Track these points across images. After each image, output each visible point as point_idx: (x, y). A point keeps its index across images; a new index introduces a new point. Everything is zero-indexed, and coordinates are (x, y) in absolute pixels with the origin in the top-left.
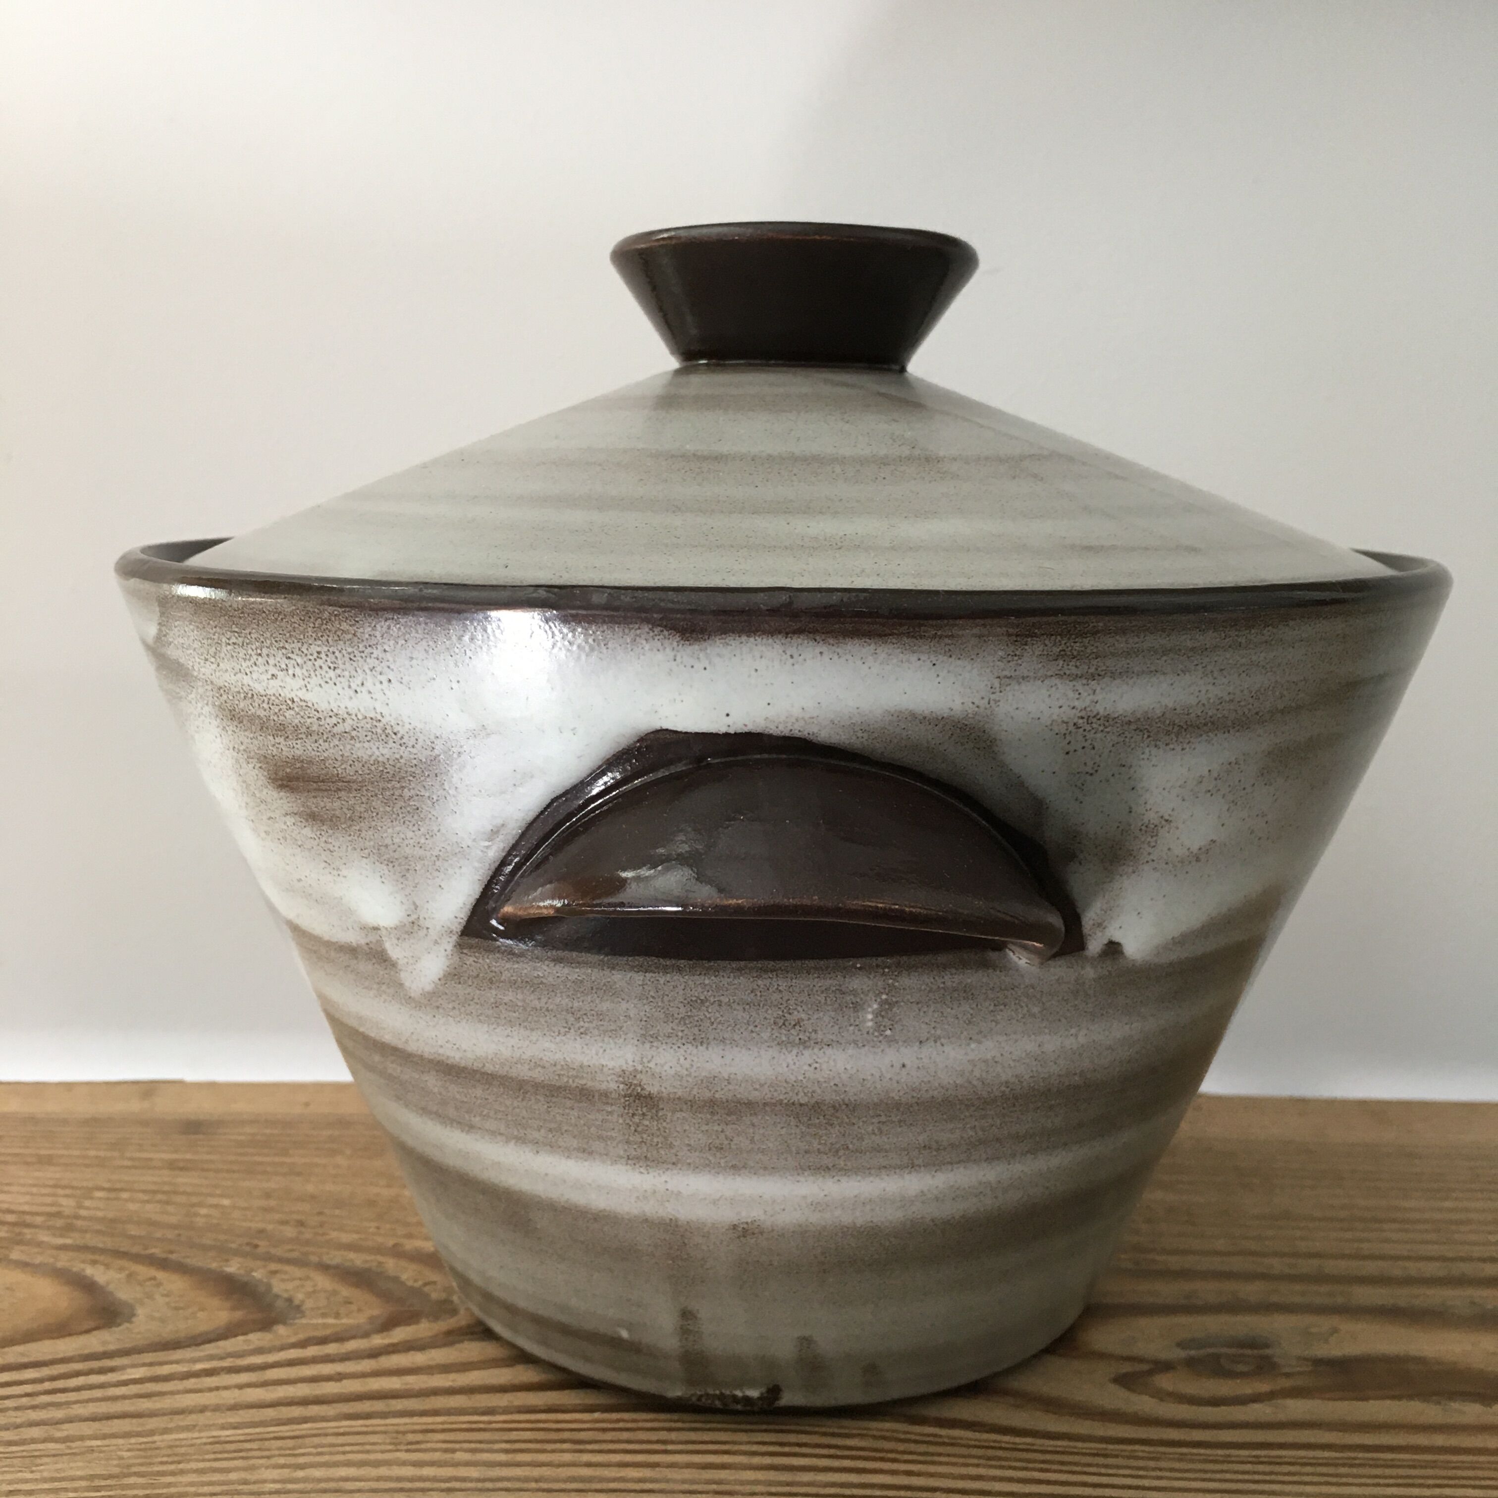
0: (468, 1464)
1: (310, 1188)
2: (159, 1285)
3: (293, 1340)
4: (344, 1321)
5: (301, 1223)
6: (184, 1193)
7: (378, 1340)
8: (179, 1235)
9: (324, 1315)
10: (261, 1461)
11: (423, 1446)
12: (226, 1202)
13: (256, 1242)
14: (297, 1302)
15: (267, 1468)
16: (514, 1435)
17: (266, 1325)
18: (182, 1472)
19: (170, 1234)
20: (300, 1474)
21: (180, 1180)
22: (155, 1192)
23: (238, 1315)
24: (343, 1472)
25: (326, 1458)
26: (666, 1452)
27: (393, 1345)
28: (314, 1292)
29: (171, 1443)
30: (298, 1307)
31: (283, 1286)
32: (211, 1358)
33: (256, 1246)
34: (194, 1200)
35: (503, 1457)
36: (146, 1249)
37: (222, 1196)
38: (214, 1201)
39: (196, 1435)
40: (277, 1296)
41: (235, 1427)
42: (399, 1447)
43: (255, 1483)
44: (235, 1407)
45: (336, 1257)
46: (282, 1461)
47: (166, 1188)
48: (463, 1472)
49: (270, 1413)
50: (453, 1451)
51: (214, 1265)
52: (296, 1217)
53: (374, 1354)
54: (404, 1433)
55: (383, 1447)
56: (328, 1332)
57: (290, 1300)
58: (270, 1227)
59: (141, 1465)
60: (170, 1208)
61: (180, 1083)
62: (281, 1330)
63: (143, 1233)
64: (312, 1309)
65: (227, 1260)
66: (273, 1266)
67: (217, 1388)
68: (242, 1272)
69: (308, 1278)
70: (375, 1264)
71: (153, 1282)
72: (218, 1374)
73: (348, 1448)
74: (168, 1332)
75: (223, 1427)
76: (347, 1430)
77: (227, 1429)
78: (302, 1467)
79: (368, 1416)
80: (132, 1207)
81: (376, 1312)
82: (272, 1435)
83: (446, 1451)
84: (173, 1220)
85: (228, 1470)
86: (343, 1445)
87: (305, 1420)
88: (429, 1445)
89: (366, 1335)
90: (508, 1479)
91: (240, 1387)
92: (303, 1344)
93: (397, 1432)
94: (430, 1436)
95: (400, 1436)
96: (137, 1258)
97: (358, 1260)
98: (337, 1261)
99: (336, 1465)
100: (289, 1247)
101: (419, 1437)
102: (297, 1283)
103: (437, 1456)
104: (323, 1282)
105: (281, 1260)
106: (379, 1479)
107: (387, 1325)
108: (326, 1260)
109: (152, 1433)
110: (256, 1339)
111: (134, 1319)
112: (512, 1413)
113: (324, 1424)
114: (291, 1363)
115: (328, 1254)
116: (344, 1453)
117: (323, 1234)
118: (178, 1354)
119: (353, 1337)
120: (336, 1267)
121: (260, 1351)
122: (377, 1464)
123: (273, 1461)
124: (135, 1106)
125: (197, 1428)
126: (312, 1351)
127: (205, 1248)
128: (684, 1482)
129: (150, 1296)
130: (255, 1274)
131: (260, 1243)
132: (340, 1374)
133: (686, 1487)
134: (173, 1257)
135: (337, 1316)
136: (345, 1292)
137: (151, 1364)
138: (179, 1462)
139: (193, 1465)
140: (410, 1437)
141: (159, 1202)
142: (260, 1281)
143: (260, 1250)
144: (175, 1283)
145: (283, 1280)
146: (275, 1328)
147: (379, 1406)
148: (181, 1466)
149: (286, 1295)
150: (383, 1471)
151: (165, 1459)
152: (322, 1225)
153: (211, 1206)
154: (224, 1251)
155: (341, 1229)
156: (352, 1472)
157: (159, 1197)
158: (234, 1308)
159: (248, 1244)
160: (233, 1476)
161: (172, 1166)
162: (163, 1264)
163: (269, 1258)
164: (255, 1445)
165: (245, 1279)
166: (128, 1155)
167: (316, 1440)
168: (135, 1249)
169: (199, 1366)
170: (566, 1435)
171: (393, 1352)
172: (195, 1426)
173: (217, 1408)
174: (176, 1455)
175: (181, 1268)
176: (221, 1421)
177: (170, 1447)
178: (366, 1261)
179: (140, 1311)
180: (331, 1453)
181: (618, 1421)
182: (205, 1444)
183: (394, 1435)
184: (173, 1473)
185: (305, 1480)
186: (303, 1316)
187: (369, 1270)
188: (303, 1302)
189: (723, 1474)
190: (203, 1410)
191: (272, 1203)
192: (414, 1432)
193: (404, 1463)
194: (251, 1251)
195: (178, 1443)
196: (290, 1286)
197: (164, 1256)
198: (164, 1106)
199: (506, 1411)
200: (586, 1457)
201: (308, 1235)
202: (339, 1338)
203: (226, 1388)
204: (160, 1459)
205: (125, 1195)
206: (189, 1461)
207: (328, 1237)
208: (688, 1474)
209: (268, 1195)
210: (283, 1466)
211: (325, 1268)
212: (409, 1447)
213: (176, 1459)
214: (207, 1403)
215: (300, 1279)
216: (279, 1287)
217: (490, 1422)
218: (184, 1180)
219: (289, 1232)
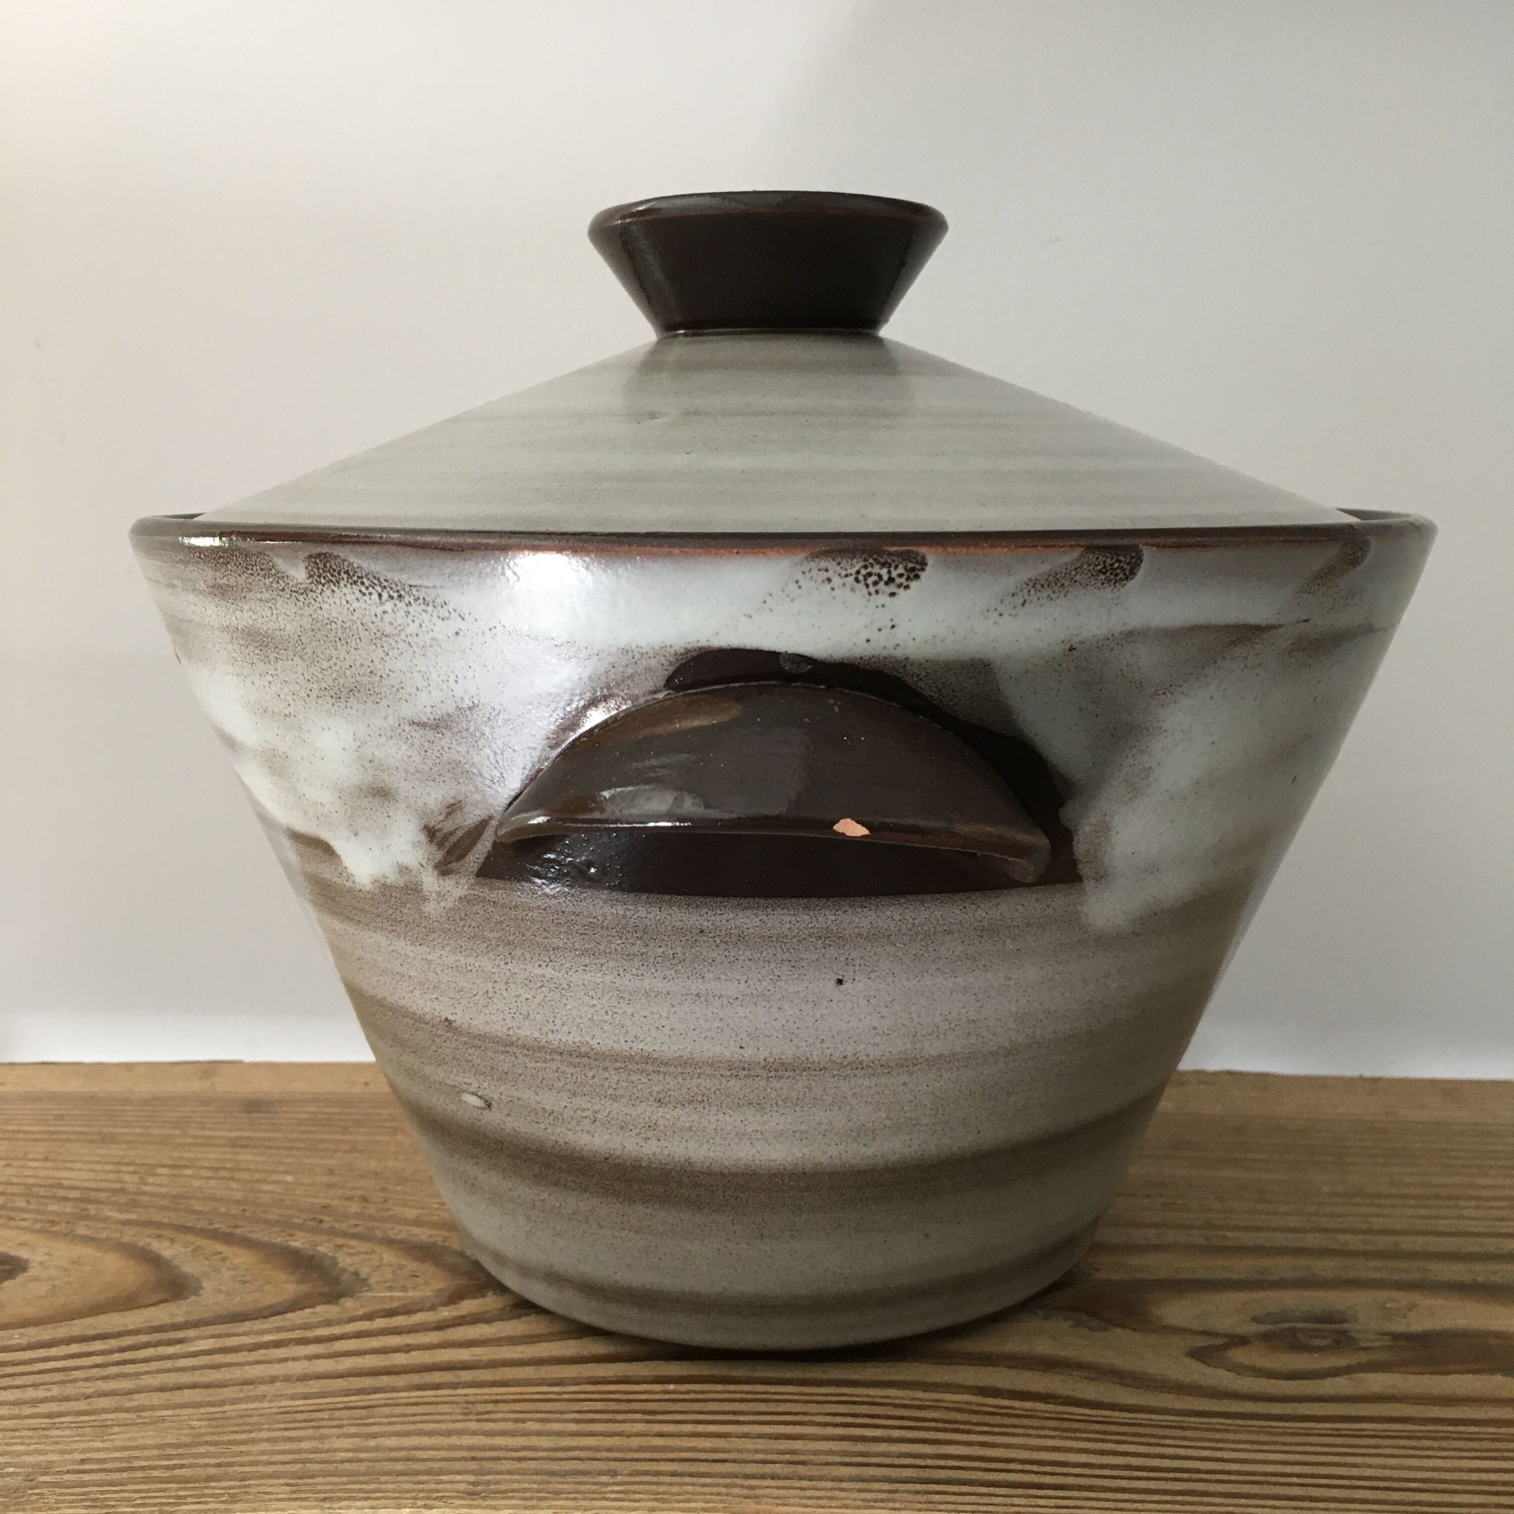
0: (539, 1434)
1: (373, 1165)
2: (224, 1259)
3: (360, 1313)
4: (410, 1294)
5: (365, 1200)
6: (248, 1170)
7: (446, 1313)
8: (244, 1210)
9: (390, 1289)
10: (332, 1431)
11: (494, 1416)
12: (289, 1178)
13: (321, 1217)
14: (363, 1276)
15: (338, 1437)
16: (585, 1406)
17: (333, 1298)
18: (253, 1441)
19: (235, 1210)
20: (372, 1443)
21: (241, 1157)
22: (218, 1169)
23: (305, 1288)
24: (415, 1441)
25: (397, 1428)
26: (738, 1423)
27: (464, 1317)
28: (379, 1266)
29: (241, 1413)
30: (365, 1280)
31: (348, 1260)
32: (279, 1330)
33: (321, 1221)
34: (257, 1176)
35: (573, 1427)
36: (210, 1224)
37: (286, 1172)
38: (279, 1177)
39: (266, 1405)
40: (344, 1270)
41: (306, 1397)
42: (470, 1417)
43: (327, 1451)
44: (304, 1378)
45: (400, 1232)
46: (353, 1430)
47: (229, 1165)
48: (534, 1441)
49: (340, 1384)
50: (524, 1421)
51: (279, 1240)
52: (359, 1193)
53: (441, 1326)
54: (473, 1403)
55: (454, 1417)
56: (395, 1305)
57: (356, 1274)
58: (335, 1203)
59: (212, 1434)
60: (233, 1185)
61: (241, 1063)
62: (348, 1303)
63: (208, 1209)
64: (378, 1283)
65: (292, 1235)
66: (340, 1241)
67: (286, 1360)
68: (307, 1246)
69: (373, 1252)
70: (440, 1239)
71: (219, 1256)
72: (287, 1345)
73: (418, 1418)
74: (236, 1304)
75: (293, 1397)
76: (418, 1400)
77: (298, 1399)
78: (374, 1436)
79: (438, 1387)
80: (197, 1183)
81: (441, 1286)
82: (343, 1405)
83: (517, 1421)
84: (239, 1196)
85: (300, 1439)
86: (414, 1415)
87: (376, 1391)
88: (500, 1416)
89: (432, 1308)
90: (581, 1449)
91: (309, 1358)
92: (370, 1317)
93: (468, 1402)
94: (501, 1406)
95: (470, 1406)
96: (202, 1233)
97: (423, 1235)
98: (402, 1236)
99: (407, 1434)
100: (353, 1222)
101: (490, 1407)
102: (363, 1256)
103: (509, 1426)
104: (388, 1256)
105: (345, 1235)
106: (450, 1448)
107: (454, 1298)
108: (391, 1234)
109: (222, 1403)
110: (323, 1311)
111: (201, 1292)
112: (580, 1384)
113: (393, 1395)
114: (359, 1335)
115: (392, 1229)
116: (414, 1423)
117: (388, 1210)
118: (247, 1326)
119: (420, 1310)
120: (402, 1242)
121: (328, 1323)
122: (448, 1433)
123: (344, 1430)
124: (196, 1086)
125: (268, 1398)
126: (380, 1323)
127: (271, 1224)
128: (757, 1451)
129: (217, 1271)
130: (319, 1248)
131: (326, 1218)
132: (408, 1345)
133: (759, 1457)
134: (238, 1231)
135: (404, 1289)
136: (412, 1266)
137: (219, 1336)
138: (250, 1432)
139: (265, 1435)
140: (480, 1408)
141: (220, 1178)
142: (325, 1255)
143: (324, 1226)
144: (241, 1257)
145: (350, 1255)
146: (342, 1300)
147: (448, 1377)
148: (253, 1435)
149: (351, 1269)
150: (454, 1440)
151: (236, 1428)
152: (385, 1201)
153: (274, 1182)
154: (286, 1225)
155: (405, 1205)
156: (425, 1441)
157: (223, 1173)
158: (300, 1282)
159: (313, 1219)
160: (305, 1445)
161: (234, 1143)
162: (228, 1239)
163: (332, 1232)
164: (325, 1415)
165: (311, 1253)
166: (191, 1132)
167: (386, 1410)
168: (200, 1225)
169: (267, 1338)
170: (636, 1406)
171: (460, 1325)
172: (265, 1396)
173: (287, 1379)
174: (248, 1424)
175: (246, 1243)
176: (291, 1392)
177: (241, 1417)
178: (431, 1236)
179: (206, 1284)
180: (403, 1423)
181: (688, 1392)
182: (276, 1414)
183: (465, 1405)
184: (244, 1442)
185: (376, 1449)
186: (370, 1289)
187: (435, 1244)
188: (369, 1275)
189: (797, 1445)
190: (272, 1380)
191: (334, 1179)
192: (486, 1402)
193: (474, 1433)
194: (316, 1227)
195: (248, 1413)
196: (356, 1259)
197: (228, 1231)
198: (222, 1085)
199: (576, 1382)
200: (657, 1428)
201: (372, 1210)
202: (407, 1310)
203: (295, 1359)
204: (231, 1429)
205: (189, 1172)
206: (261, 1430)
207: (391, 1212)
208: (761, 1444)
209: (331, 1172)
210: (354, 1435)
211: (390, 1242)
212: (480, 1417)
213: (248, 1428)
214: (277, 1374)
215: (366, 1253)
216: (344, 1261)
217: (560, 1393)
218: (246, 1157)
219: (354, 1207)
